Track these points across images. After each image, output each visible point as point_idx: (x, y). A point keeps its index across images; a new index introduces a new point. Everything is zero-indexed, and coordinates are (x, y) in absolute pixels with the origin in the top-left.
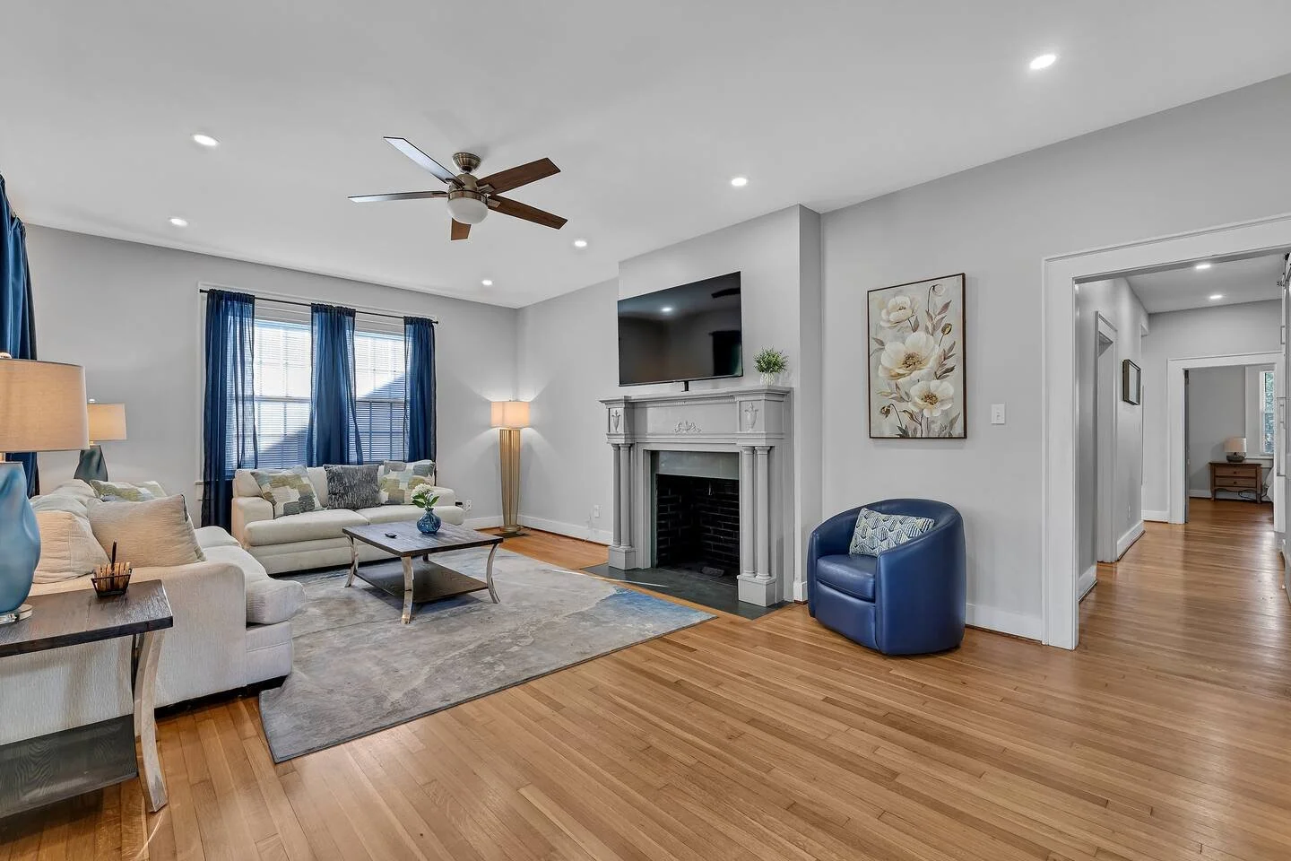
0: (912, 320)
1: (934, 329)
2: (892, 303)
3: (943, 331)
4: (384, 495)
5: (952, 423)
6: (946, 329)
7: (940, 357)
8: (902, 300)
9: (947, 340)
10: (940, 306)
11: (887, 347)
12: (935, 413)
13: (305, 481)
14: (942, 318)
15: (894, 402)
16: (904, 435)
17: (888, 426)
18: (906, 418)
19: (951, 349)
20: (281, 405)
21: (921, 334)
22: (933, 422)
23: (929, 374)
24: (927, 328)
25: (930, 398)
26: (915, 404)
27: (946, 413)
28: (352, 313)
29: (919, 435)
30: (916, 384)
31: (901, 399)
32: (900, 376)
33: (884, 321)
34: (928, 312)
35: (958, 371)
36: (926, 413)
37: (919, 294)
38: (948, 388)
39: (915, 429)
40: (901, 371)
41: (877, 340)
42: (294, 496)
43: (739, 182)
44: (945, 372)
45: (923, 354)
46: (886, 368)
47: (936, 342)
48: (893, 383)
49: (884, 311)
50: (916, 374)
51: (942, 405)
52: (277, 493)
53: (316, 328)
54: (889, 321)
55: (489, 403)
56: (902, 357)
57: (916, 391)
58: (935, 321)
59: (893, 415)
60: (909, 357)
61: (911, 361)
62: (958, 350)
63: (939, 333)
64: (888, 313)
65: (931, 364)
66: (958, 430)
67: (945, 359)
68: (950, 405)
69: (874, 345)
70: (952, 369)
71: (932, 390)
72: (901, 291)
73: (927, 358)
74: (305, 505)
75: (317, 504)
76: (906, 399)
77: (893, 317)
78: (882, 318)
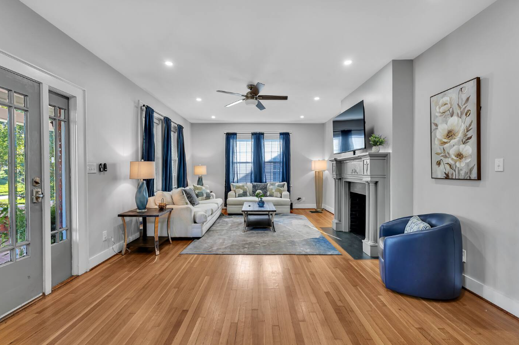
0: (451, 110)
1: (461, 114)
2: (441, 102)
3: (466, 114)
4: (268, 193)
5: (471, 171)
6: (467, 114)
7: (465, 130)
8: (446, 99)
9: (468, 120)
10: (464, 99)
11: (439, 127)
12: (462, 165)
13: (246, 187)
14: (466, 107)
15: (442, 158)
16: (447, 177)
17: (440, 171)
18: (448, 167)
19: (470, 125)
20: (245, 164)
21: (455, 118)
22: (461, 169)
23: (459, 141)
24: (458, 113)
25: (460, 156)
26: (452, 159)
27: (468, 164)
28: (263, 134)
29: (454, 178)
30: (454, 147)
31: (446, 157)
32: (445, 143)
33: (437, 112)
34: (458, 104)
35: (474, 139)
36: (458, 164)
37: (453, 95)
38: (469, 149)
39: (452, 174)
40: (445, 140)
41: (434, 124)
42: (241, 192)
43: (348, 63)
44: (467, 140)
45: (456, 129)
46: (438, 139)
47: (462, 122)
48: (442, 147)
49: (438, 107)
50: (453, 142)
51: (465, 159)
52: (237, 190)
53: (253, 140)
54: (440, 112)
55: (311, 161)
56: (446, 132)
57: (452, 152)
58: (462, 109)
59: (442, 166)
60: (449, 132)
61: (450, 134)
62: (474, 126)
63: (464, 116)
64: (440, 108)
65: (460, 136)
66: (474, 175)
67: (467, 132)
68: (469, 160)
69: (434, 127)
70: (470, 138)
71: (461, 150)
72: (445, 94)
73: (458, 132)
74: (245, 194)
75: (248, 194)
76: (448, 156)
77: (442, 110)
78: (437, 111)
